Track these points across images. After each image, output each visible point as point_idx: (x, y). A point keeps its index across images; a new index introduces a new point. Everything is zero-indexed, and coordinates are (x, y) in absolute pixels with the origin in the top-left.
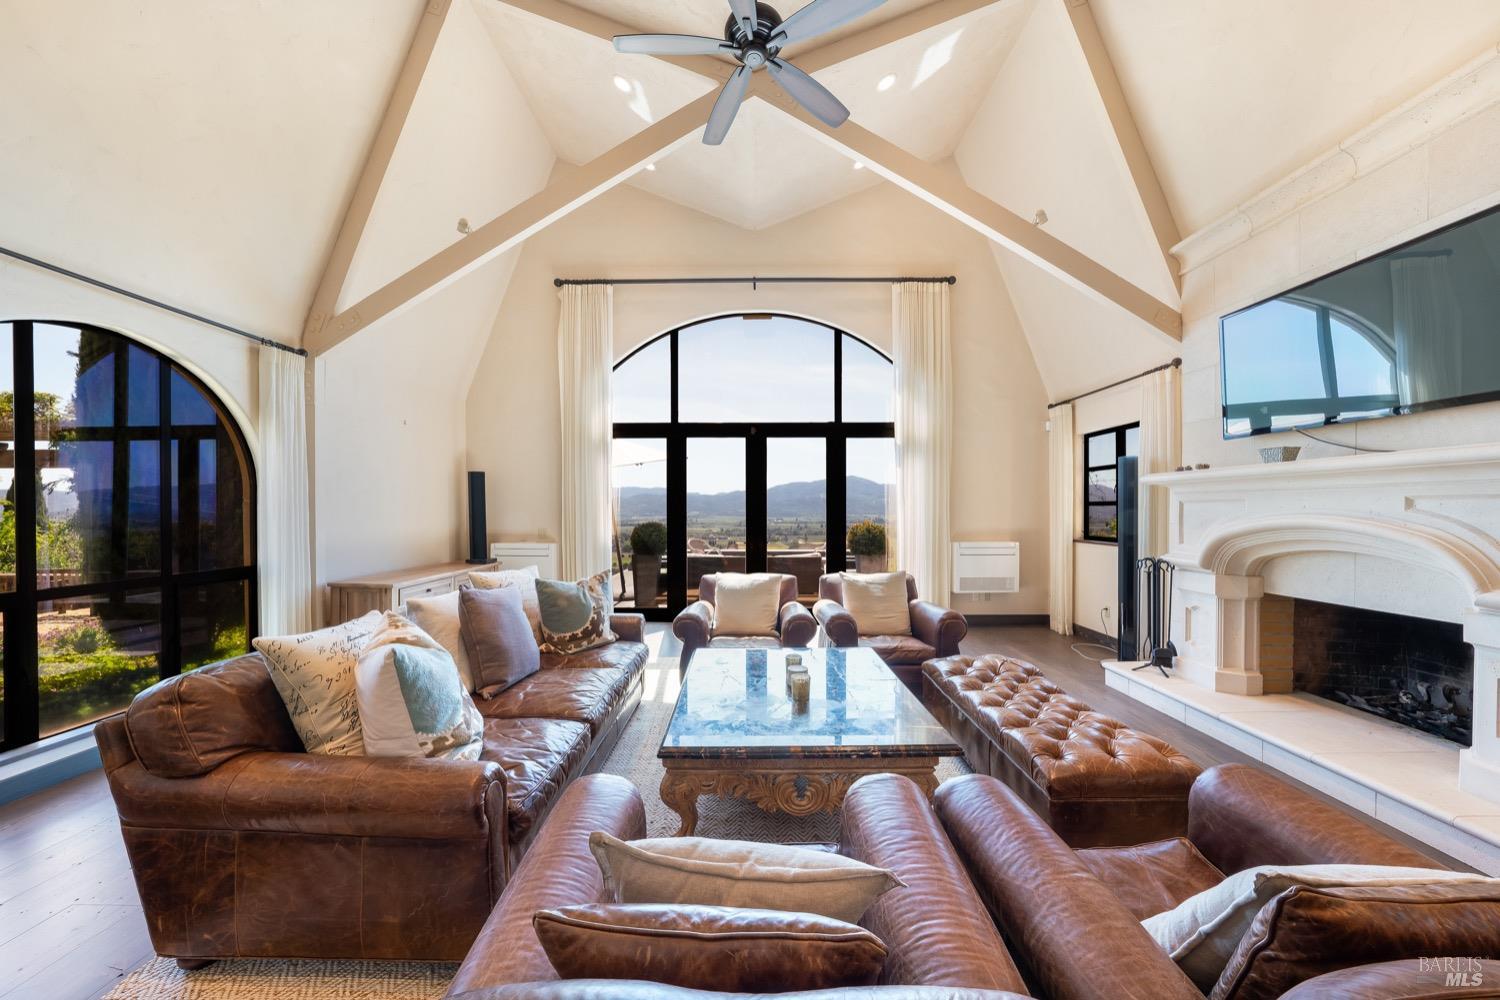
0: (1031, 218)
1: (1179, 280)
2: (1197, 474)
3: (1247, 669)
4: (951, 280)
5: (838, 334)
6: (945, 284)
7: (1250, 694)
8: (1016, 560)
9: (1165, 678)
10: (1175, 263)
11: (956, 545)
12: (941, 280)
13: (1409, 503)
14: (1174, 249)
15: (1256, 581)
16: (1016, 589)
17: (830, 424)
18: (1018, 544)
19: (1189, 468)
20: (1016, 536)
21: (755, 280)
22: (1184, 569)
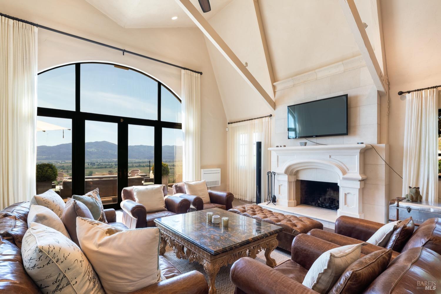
0: (244, 64)
1: (275, 92)
2: (283, 148)
3: (294, 200)
4: (201, 73)
5: (160, 84)
6: (199, 74)
7: (295, 206)
8: (220, 174)
9: (275, 205)
10: (274, 87)
11: (202, 170)
12: (198, 73)
13: (330, 157)
14: (275, 84)
15: (295, 176)
16: (220, 185)
17: (156, 121)
18: (220, 169)
19: (281, 146)
20: (219, 167)
21: (124, 51)
22: (278, 174)
